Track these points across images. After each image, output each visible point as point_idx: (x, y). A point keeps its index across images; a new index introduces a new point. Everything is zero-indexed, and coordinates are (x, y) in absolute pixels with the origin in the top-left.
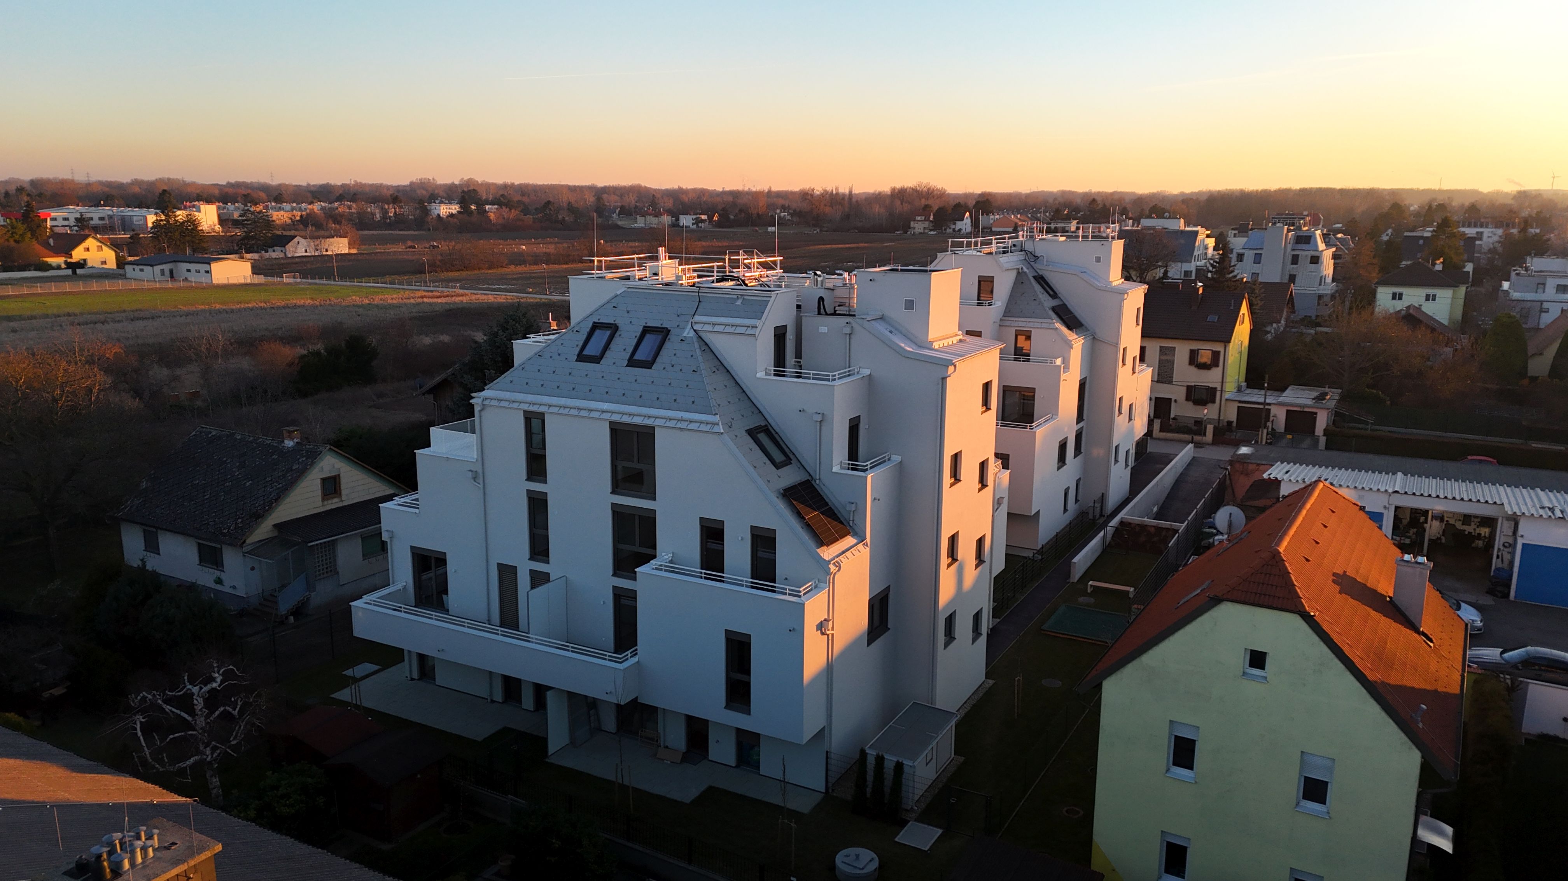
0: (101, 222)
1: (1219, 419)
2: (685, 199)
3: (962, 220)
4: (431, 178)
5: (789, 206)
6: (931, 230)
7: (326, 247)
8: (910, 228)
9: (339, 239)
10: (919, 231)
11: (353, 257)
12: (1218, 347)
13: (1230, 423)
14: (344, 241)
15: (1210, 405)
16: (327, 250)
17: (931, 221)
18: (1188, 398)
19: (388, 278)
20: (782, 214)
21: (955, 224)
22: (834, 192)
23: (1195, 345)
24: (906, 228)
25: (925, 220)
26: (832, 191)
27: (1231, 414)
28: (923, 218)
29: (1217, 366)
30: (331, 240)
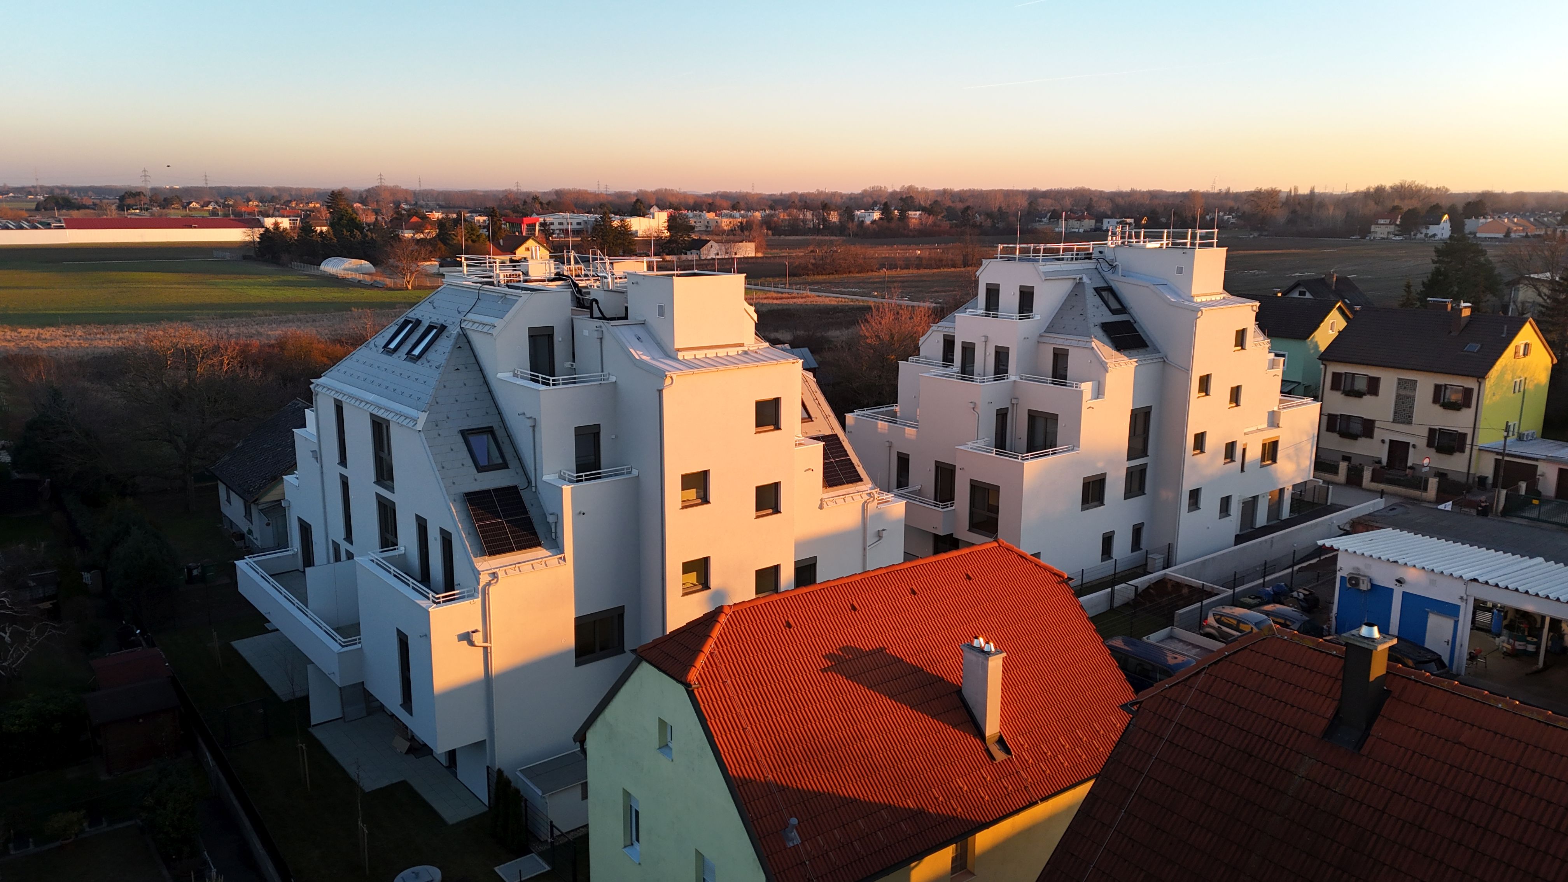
0: (579, 227)
1: (1468, 473)
2: (1120, 201)
3: (1438, 224)
4: (883, 186)
5: (1238, 208)
6: (1396, 235)
7: (735, 251)
8: (1370, 232)
9: (747, 243)
10: (1382, 236)
11: (750, 261)
12: (1470, 383)
13: (1482, 480)
14: (752, 245)
15: (1457, 455)
16: (736, 254)
17: (1397, 225)
18: (1430, 445)
19: (762, 280)
20: (1226, 217)
21: (1428, 228)
22: (1293, 193)
23: (1442, 380)
24: (1365, 232)
25: (1390, 224)
26: (1291, 191)
27: (1486, 468)
28: (1388, 221)
29: (1469, 406)
30: (740, 244)
